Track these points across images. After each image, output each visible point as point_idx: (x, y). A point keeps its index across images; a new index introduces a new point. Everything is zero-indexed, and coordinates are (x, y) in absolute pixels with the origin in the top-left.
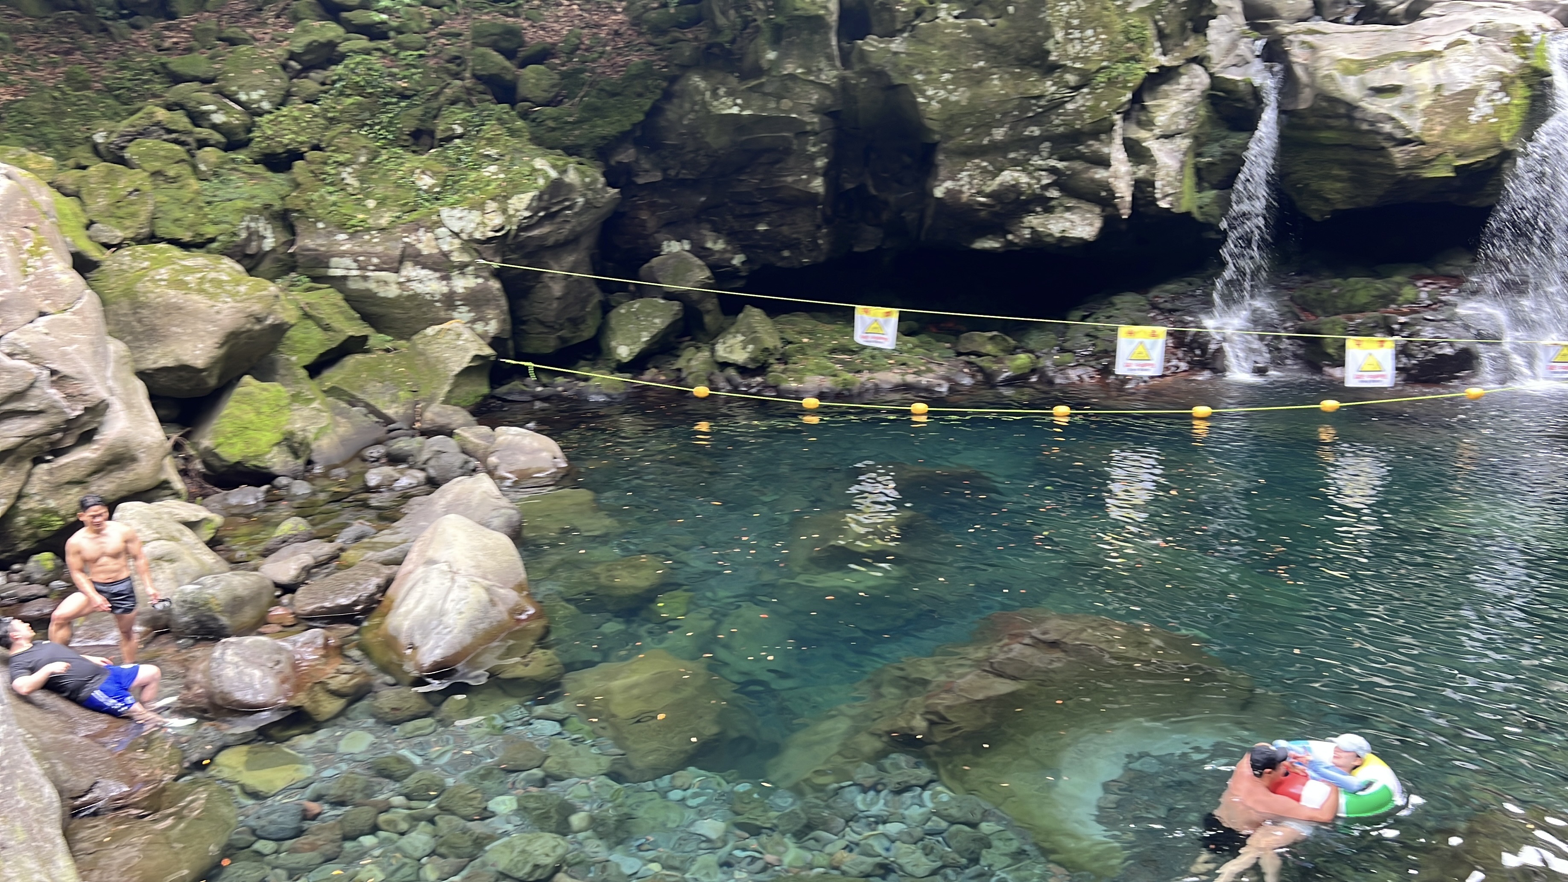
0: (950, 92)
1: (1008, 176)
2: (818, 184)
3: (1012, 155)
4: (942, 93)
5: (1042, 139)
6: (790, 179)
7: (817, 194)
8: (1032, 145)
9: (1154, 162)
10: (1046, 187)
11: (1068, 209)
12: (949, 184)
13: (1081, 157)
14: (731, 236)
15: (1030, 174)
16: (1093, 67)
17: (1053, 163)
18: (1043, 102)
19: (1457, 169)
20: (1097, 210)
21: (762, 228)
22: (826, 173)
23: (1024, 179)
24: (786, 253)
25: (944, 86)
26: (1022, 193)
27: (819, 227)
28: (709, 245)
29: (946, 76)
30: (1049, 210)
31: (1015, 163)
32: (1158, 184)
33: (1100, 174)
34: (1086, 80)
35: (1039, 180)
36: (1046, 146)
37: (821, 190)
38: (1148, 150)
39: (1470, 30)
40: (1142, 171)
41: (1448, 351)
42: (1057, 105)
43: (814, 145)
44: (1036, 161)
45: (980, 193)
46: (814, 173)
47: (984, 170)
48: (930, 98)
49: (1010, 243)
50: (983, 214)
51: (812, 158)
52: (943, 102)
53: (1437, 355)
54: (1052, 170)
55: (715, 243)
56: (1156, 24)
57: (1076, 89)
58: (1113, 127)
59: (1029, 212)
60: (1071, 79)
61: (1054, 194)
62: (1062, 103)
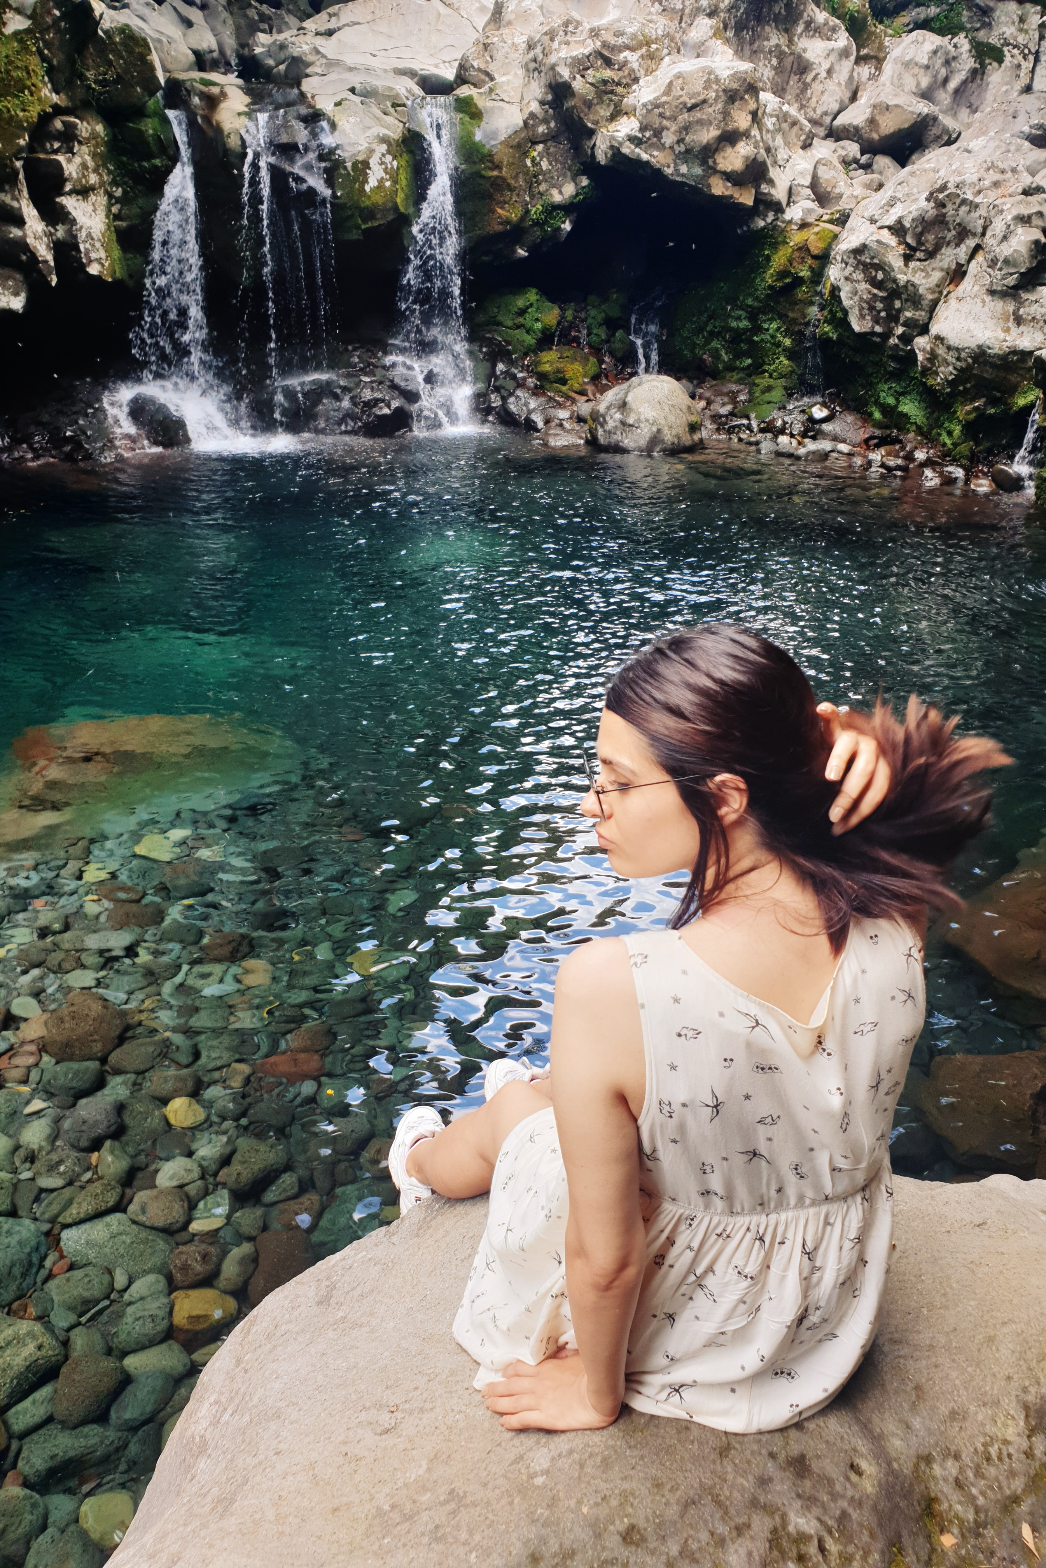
9: (74, 222)
19: (365, 231)
20: (19, 276)
32: (82, 247)
33: (15, 233)
38: (63, 207)
39: (353, 90)
40: (61, 232)
41: (386, 411)
53: (377, 416)
56: (40, 52)
58: (16, 176)
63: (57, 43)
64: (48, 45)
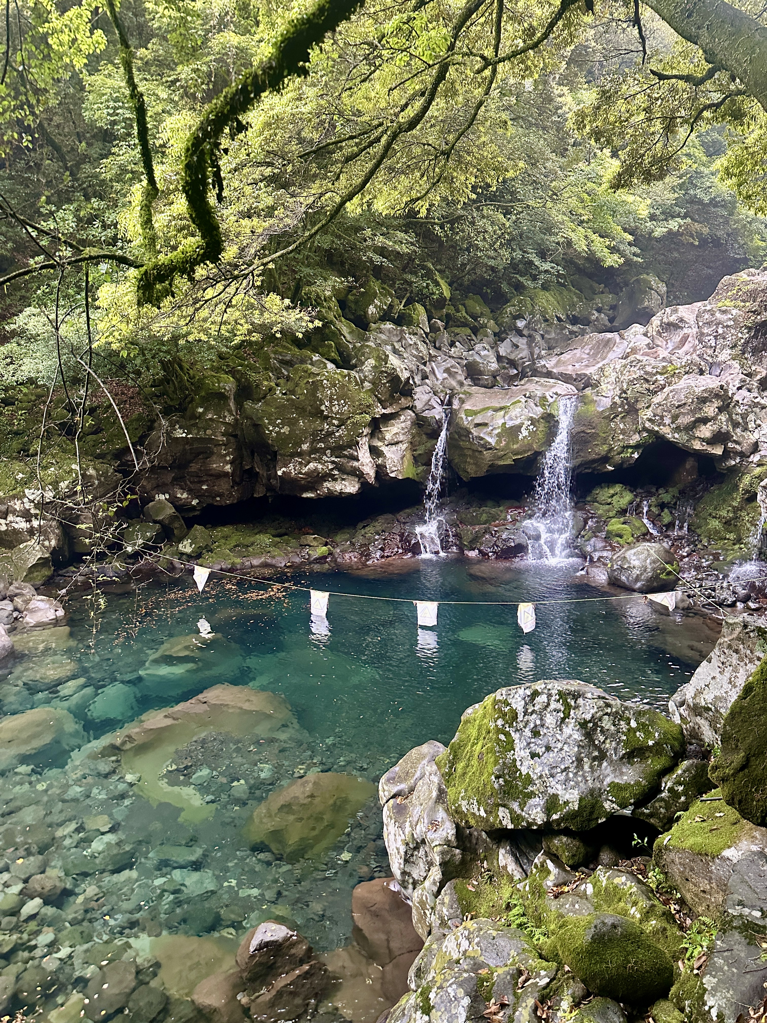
0: (281, 428)
1: (312, 466)
2: (228, 468)
3: (313, 456)
4: (277, 429)
5: (326, 449)
6: (214, 466)
7: (228, 473)
8: (322, 452)
9: (386, 457)
10: (332, 470)
11: (343, 479)
12: (283, 470)
13: (345, 456)
15: (322, 464)
16: (345, 417)
17: (333, 459)
18: (324, 433)
19: (515, 460)
20: (357, 479)
21: (204, 487)
22: (232, 462)
23: (320, 466)
24: (218, 499)
25: (278, 425)
26: (320, 473)
27: (232, 487)
28: (179, 496)
29: (279, 421)
30: (335, 480)
31: (314, 459)
32: (389, 466)
33: (356, 464)
34: (343, 423)
35: (327, 467)
36: (328, 452)
37: (230, 471)
38: (382, 451)
40: (379, 461)
41: (513, 544)
42: (330, 434)
43: (225, 450)
44: (325, 458)
45: (300, 473)
46: (226, 463)
47: (301, 463)
48: (271, 431)
49: (319, 494)
50: (303, 482)
51: (224, 456)
52: (278, 433)
53: (509, 546)
54: (333, 462)
56: (376, 396)
57: (339, 426)
58: (358, 443)
59: (325, 481)
60: (336, 422)
61: (336, 472)
62: (333, 433)
63: (384, 392)
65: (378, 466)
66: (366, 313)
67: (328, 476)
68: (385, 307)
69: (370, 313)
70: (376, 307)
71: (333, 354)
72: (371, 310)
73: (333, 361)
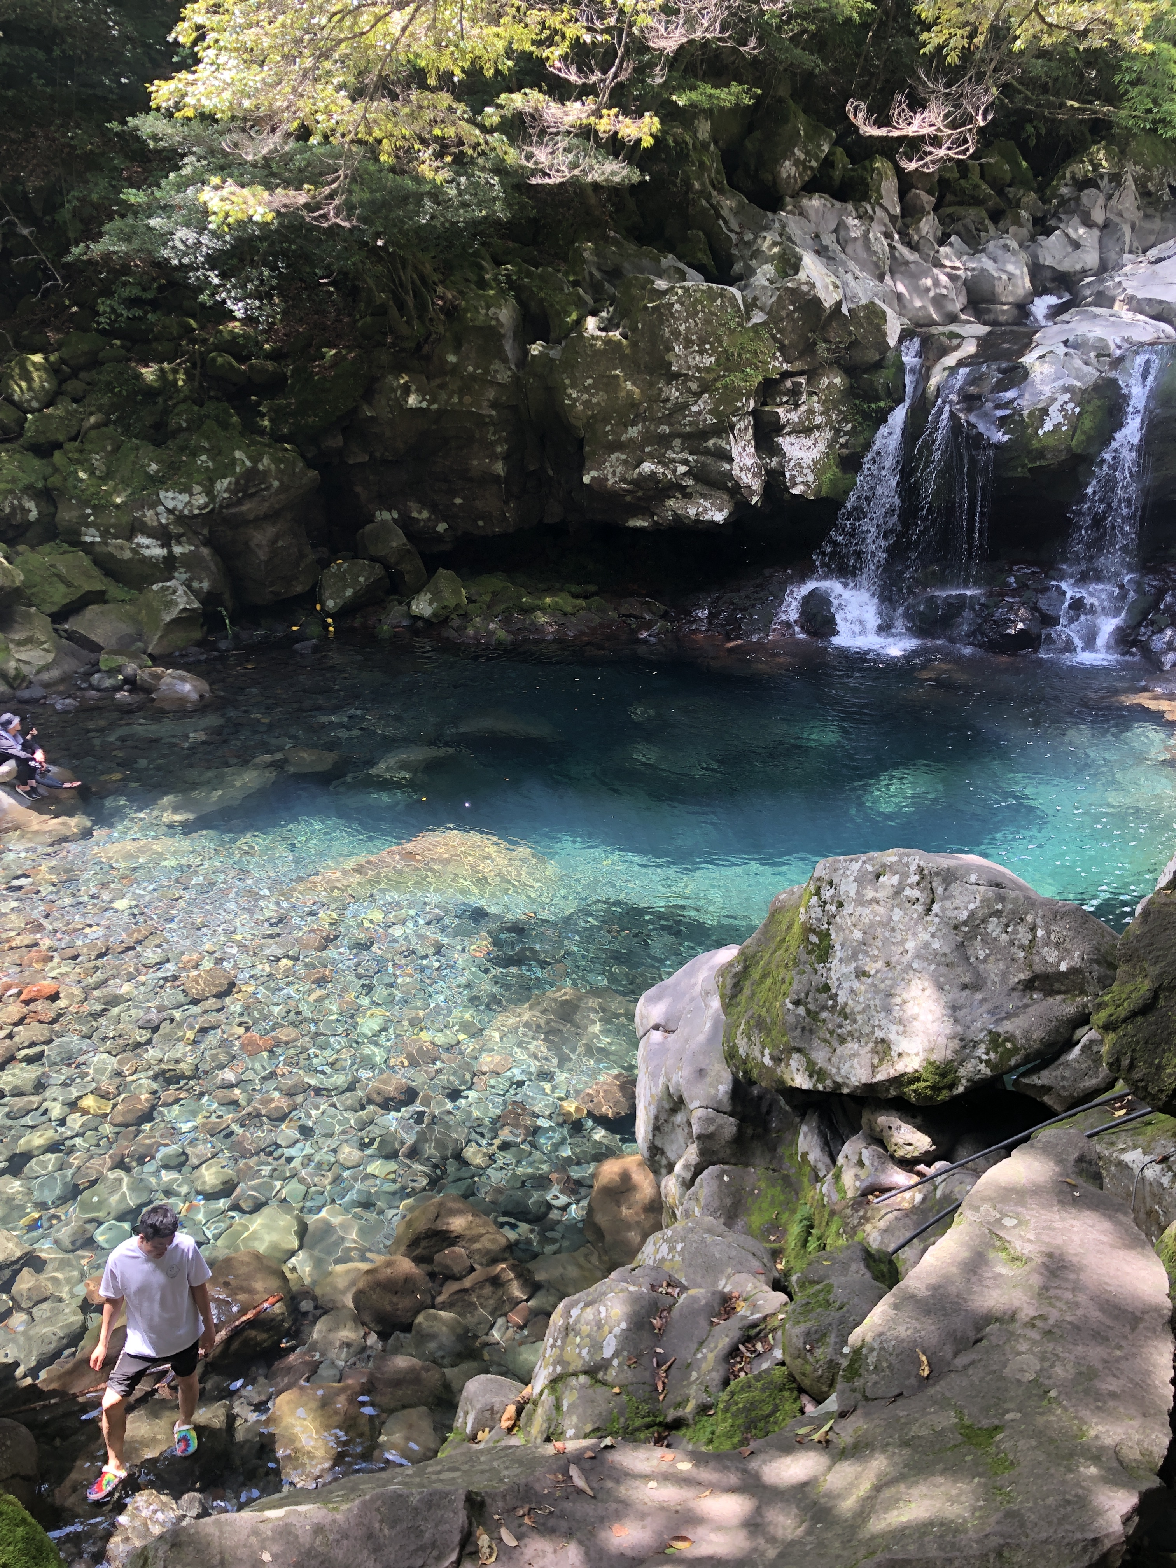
0: (593, 395)
1: (647, 467)
2: (499, 468)
3: (647, 450)
4: (585, 397)
5: (673, 435)
6: (475, 463)
7: (499, 476)
8: (665, 441)
9: (785, 455)
10: (682, 476)
11: (702, 496)
12: (593, 473)
13: (707, 452)
14: (434, 508)
15: (665, 465)
16: (710, 377)
17: (685, 456)
18: (669, 405)
19: (1031, 470)
20: (727, 497)
21: (458, 501)
22: (506, 458)
23: (660, 470)
24: (481, 523)
25: (586, 390)
26: (659, 482)
27: (506, 502)
28: (415, 515)
29: (590, 381)
30: (687, 496)
31: (651, 457)
32: (789, 474)
34: (705, 388)
35: (675, 471)
36: (677, 442)
37: (502, 473)
38: (779, 445)
42: (682, 407)
43: (494, 434)
44: (670, 455)
45: (623, 480)
46: (494, 457)
47: (625, 462)
48: (575, 400)
49: (655, 522)
50: (628, 498)
51: (493, 444)
52: (587, 403)
54: (685, 463)
55: (420, 513)
56: (773, 337)
57: (698, 395)
58: (732, 427)
59: (669, 497)
60: (694, 386)
61: (691, 483)
62: (686, 406)
63: (789, 329)
64: (780, 331)
65: (770, 473)
66: (776, 175)
67: (675, 488)
68: (814, 164)
69: (784, 175)
70: (797, 163)
71: (700, 255)
72: (788, 169)
73: (700, 268)
